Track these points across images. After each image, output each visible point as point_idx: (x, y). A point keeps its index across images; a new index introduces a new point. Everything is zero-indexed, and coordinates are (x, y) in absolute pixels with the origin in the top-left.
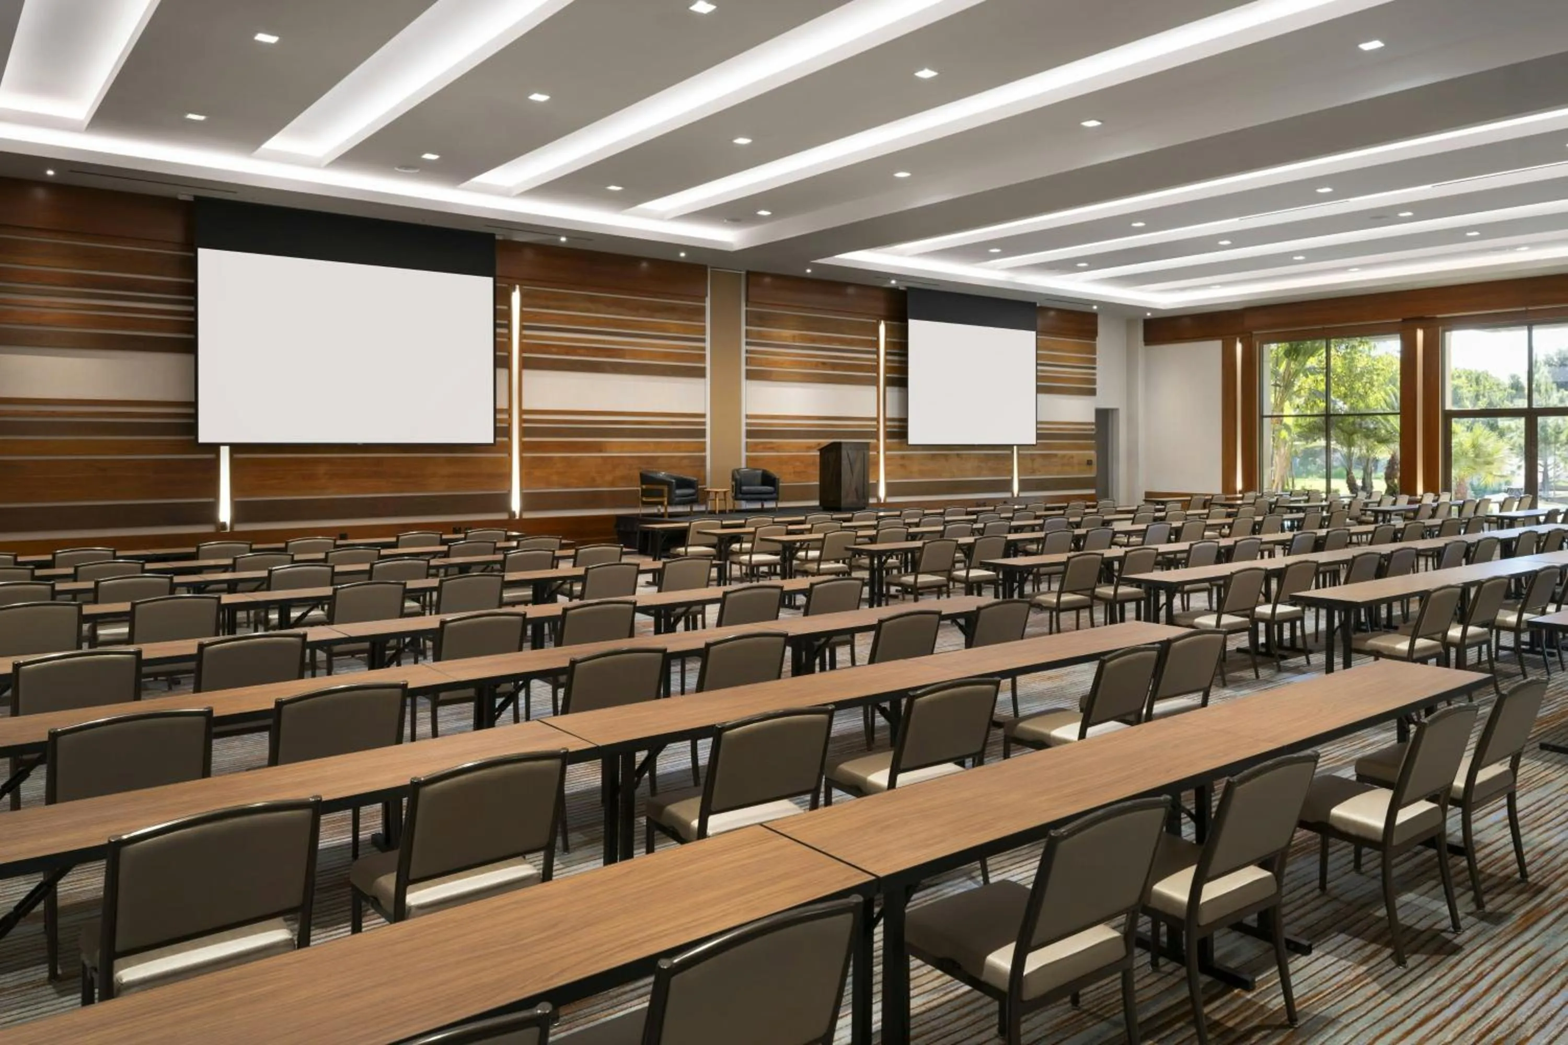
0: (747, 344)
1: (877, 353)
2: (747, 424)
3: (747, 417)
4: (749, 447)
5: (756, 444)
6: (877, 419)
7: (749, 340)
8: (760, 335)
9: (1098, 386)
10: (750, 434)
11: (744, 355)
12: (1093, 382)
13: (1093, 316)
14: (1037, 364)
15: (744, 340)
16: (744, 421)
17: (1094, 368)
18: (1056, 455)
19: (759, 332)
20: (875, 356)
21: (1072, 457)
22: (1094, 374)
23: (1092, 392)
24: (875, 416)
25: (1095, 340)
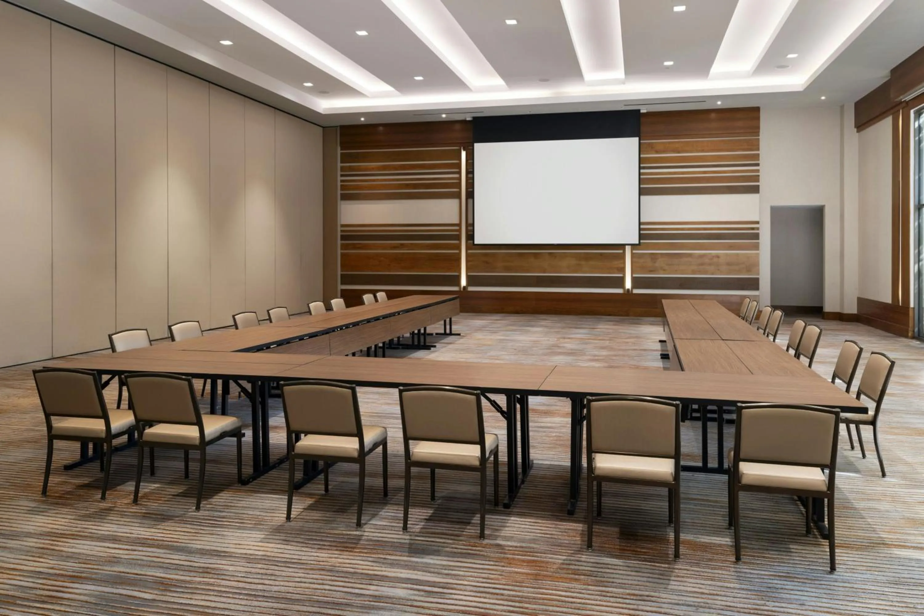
0: (342, 176)
1: (460, 173)
2: (342, 231)
3: (342, 226)
4: (344, 247)
5: (348, 245)
6: (459, 225)
7: (342, 173)
8: (351, 169)
9: (762, 184)
10: (343, 238)
11: (339, 184)
12: (756, 178)
13: (757, 110)
14: (640, 168)
15: (339, 173)
16: (339, 229)
17: (758, 165)
18: (690, 255)
19: (350, 167)
20: (457, 176)
21: (718, 257)
22: (758, 171)
23: (755, 190)
24: (456, 221)
25: (759, 136)
